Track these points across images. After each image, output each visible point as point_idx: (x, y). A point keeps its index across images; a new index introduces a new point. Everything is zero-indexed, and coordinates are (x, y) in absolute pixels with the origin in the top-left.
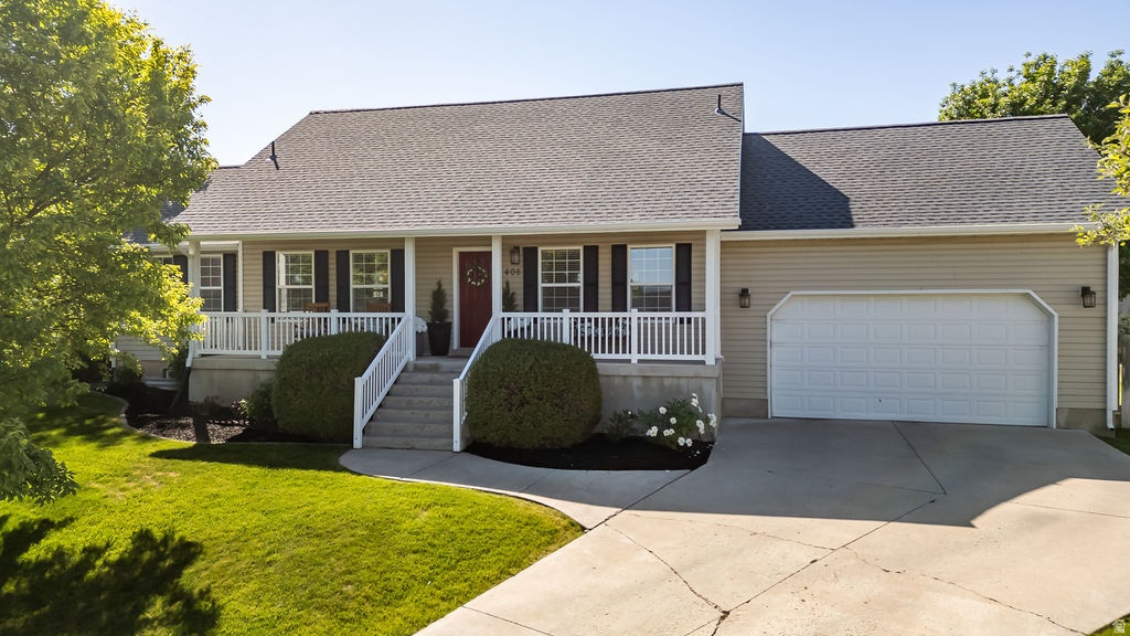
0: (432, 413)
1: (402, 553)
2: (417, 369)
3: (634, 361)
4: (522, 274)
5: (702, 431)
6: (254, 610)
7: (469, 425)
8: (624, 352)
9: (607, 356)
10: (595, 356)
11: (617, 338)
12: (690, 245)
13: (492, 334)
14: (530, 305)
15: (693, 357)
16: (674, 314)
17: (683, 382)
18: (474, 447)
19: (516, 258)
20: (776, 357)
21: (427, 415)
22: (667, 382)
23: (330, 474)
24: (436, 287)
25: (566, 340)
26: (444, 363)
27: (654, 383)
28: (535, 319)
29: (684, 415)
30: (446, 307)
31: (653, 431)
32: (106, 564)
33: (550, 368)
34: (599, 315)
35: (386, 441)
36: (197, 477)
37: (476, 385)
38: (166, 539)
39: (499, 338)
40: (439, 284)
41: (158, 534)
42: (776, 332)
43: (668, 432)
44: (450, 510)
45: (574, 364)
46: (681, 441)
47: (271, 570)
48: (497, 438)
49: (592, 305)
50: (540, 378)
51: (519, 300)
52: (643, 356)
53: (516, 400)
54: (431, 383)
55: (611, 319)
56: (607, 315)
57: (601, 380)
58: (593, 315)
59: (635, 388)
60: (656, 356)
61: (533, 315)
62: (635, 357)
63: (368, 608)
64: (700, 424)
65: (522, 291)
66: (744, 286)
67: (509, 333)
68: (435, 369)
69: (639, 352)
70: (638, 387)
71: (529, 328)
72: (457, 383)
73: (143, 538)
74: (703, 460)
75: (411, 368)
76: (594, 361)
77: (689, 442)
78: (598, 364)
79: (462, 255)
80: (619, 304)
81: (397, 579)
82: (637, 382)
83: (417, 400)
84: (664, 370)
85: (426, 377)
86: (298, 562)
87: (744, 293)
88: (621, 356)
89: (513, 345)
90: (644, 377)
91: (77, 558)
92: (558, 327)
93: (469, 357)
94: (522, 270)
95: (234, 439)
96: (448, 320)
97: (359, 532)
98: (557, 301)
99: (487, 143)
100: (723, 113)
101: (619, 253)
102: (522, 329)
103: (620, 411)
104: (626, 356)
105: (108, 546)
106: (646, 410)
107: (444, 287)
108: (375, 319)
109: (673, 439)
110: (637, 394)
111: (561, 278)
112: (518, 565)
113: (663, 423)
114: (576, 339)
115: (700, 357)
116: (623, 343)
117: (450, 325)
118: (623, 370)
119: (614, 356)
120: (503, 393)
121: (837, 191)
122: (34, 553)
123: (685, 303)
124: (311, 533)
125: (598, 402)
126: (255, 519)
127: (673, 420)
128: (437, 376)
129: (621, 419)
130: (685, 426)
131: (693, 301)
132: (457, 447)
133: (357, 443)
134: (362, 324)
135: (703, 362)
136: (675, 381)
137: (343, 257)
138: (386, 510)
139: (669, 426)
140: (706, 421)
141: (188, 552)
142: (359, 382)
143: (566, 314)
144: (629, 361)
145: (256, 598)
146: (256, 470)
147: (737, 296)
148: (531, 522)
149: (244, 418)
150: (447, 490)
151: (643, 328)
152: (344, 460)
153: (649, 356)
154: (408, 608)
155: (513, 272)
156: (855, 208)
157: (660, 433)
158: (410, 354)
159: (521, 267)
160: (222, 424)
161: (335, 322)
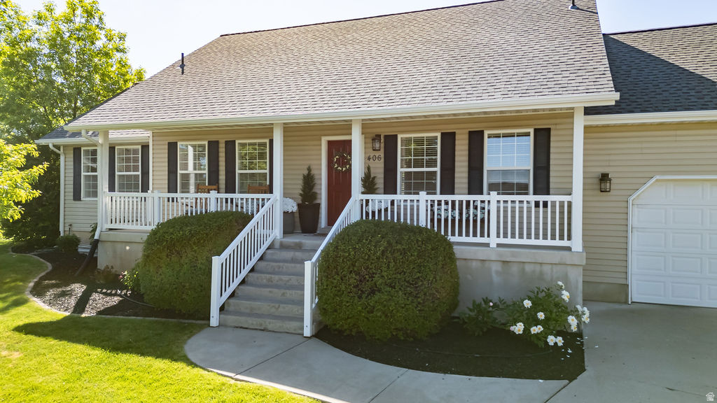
0: (289, 292)
2: (283, 247)
3: (493, 245)
4: (383, 160)
5: (574, 328)
7: (322, 309)
8: (482, 235)
9: (464, 239)
10: (452, 239)
11: (475, 221)
12: (549, 130)
13: (351, 213)
14: (390, 188)
15: (557, 243)
16: (532, 198)
17: (547, 269)
18: (324, 333)
19: (377, 145)
20: (636, 242)
21: (283, 294)
22: (528, 268)
24: (306, 172)
25: (422, 223)
26: (307, 241)
27: (515, 269)
28: (392, 202)
29: (555, 310)
30: (316, 190)
31: (519, 328)
33: (404, 253)
34: (457, 198)
35: (243, 321)
37: (328, 267)
39: (358, 218)
40: (309, 169)
42: (637, 217)
43: (536, 330)
45: (429, 248)
46: (551, 340)
48: (346, 327)
49: (448, 188)
50: (392, 265)
51: (380, 183)
52: (502, 240)
53: (366, 287)
55: (468, 202)
56: (465, 198)
57: (458, 263)
58: (450, 198)
59: (494, 275)
60: (517, 241)
61: (390, 197)
62: (493, 241)
64: (572, 321)
65: (382, 176)
66: (605, 170)
67: (367, 214)
69: (498, 236)
70: (497, 272)
71: (386, 210)
72: (308, 266)
75: (277, 245)
76: (450, 245)
77: (561, 342)
78: (455, 247)
79: (330, 143)
80: (475, 186)
82: (495, 267)
83: (276, 277)
84: (525, 256)
85: (288, 255)
87: (604, 178)
88: (478, 240)
89: (371, 227)
90: (504, 262)
92: (414, 210)
94: (382, 156)
95: (105, 311)
96: (317, 202)
98: (416, 184)
99: (355, 46)
100: (578, 9)
101: (476, 140)
102: (380, 211)
103: (479, 300)
104: (485, 240)
106: (508, 299)
107: (313, 172)
108: (252, 199)
109: (542, 337)
110: (496, 279)
111: (418, 164)
113: (529, 318)
114: (432, 220)
115: (565, 243)
116: (481, 226)
117: (319, 205)
118: (481, 253)
119: (471, 239)
120: (353, 279)
121: (701, 77)
123: (542, 186)
125: (455, 289)
127: (541, 316)
128: (300, 255)
129: (477, 307)
130: (555, 323)
131: (552, 186)
132: (307, 332)
133: (215, 319)
134: (242, 204)
135: (569, 249)
136: (538, 268)
137: (230, 145)
139: (537, 322)
140: (578, 317)
142: (217, 261)
143: (423, 196)
144: (487, 245)
147: (597, 181)
149: (128, 287)
151: (503, 213)
152: (195, 345)
153: (509, 241)
155: (375, 158)
157: (527, 330)
158: (277, 232)
159: (382, 153)
160: (106, 294)
161: (213, 202)
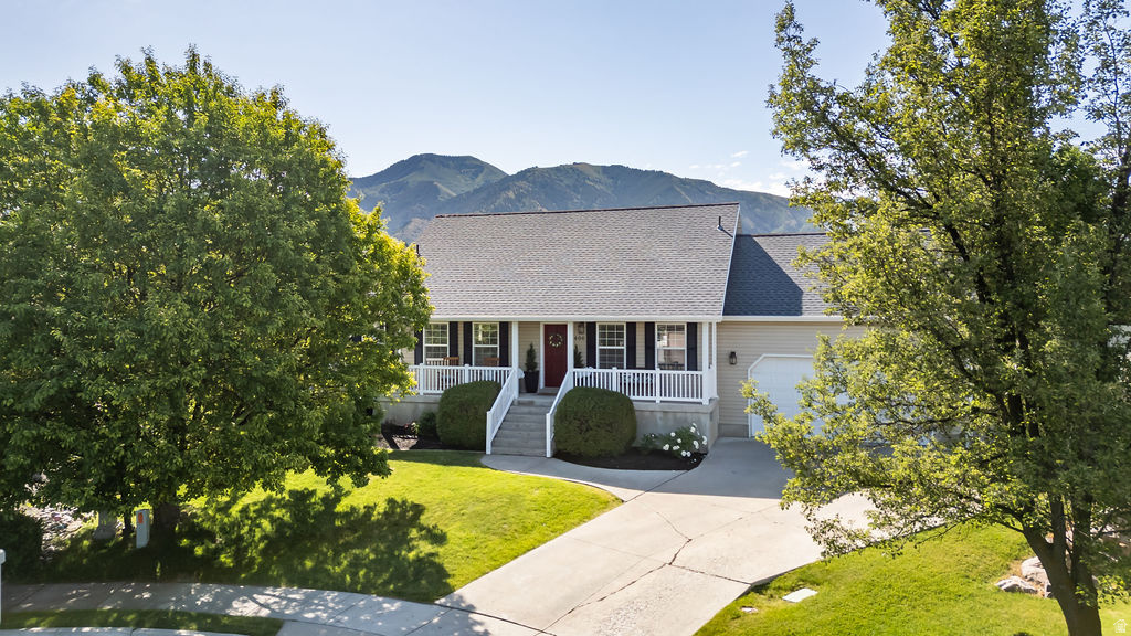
0: (532, 433)
1: (528, 511)
2: (520, 404)
3: (658, 401)
4: (586, 340)
5: (697, 447)
6: (462, 535)
7: (556, 440)
8: (651, 395)
9: (640, 398)
10: (632, 397)
11: (647, 387)
12: (695, 329)
13: (567, 384)
14: (591, 363)
15: (695, 400)
16: (686, 372)
17: (689, 415)
18: (560, 455)
19: (582, 329)
21: (529, 434)
22: (679, 415)
23: (479, 469)
24: (529, 349)
25: (614, 389)
26: (538, 400)
28: (595, 373)
29: (687, 438)
30: (536, 361)
31: (666, 447)
32: (379, 514)
34: (636, 372)
35: (506, 450)
36: (406, 471)
37: (560, 417)
38: (404, 502)
39: (572, 387)
40: (532, 346)
41: (399, 500)
43: (676, 448)
44: (550, 490)
45: (619, 404)
46: (684, 453)
47: (464, 517)
48: (573, 450)
49: (632, 365)
50: (598, 414)
51: (584, 358)
52: (663, 398)
53: (584, 427)
54: (530, 413)
55: (643, 374)
56: (641, 371)
57: (637, 413)
58: (632, 372)
59: (658, 420)
60: (672, 399)
61: (593, 370)
62: (658, 399)
63: (516, 534)
64: (696, 443)
65: (586, 352)
66: (733, 350)
67: (578, 383)
68: (531, 404)
69: (661, 396)
70: (660, 418)
71: (591, 379)
72: (548, 416)
73: (391, 502)
74: (696, 465)
75: (516, 403)
76: (631, 402)
77: (689, 454)
78: (635, 403)
79: (546, 326)
80: (650, 364)
81: (529, 523)
82: (659, 415)
83: (521, 424)
84: (677, 408)
85: (525, 409)
86: (478, 514)
87: (733, 355)
88: (649, 398)
89: (582, 392)
90: (664, 412)
91: (362, 511)
92: (609, 380)
93: (556, 395)
94: (586, 337)
95: (413, 448)
96: (537, 369)
97: (505, 500)
98: (610, 360)
101: (650, 328)
102: (586, 380)
103: (647, 434)
104: (653, 398)
105: (375, 505)
106: (663, 433)
107: (534, 347)
109: (679, 452)
110: (658, 423)
111: (611, 343)
112: (588, 518)
113: (673, 442)
114: (621, 386)
115: (699, 400)
116: (650, 388)
117: (538, 372)
118: (651, 407)
119: (645, 398)
120: (576, 423)
122: (340, 508)
123: (693, 364)
124: (479, 500)
125: (634, 428)
126: (447, 493)
127: (679, 441)
128: (533, 409)
129: (648, 439)
130: (686, 445)
131: (698, 363)
132: (548, 455)
133: (488, 451)
135: (701, 403)
136: (684, 415)
137: (468, 325)
138: (515, 490)
139: (677, 444)
140: (700, 441)
141: (418, 509)
142: (489, 414)
143: (615, 370)
144: (654, 401)
145: (462, 529)
146: (436, 467)
147: (728, 357)
148: (595, 497)
149: (413, 434)
150: (546, 480)
151: (664, 381)
152: (484, 461)
153: (667, 399)
154: (535, 534)
155: (580, 338)
156: (805, 300)
157: (671, 448)
158: (515, 394)
159: (585, 335)
160: (404, 438)
161: (467, 373)
